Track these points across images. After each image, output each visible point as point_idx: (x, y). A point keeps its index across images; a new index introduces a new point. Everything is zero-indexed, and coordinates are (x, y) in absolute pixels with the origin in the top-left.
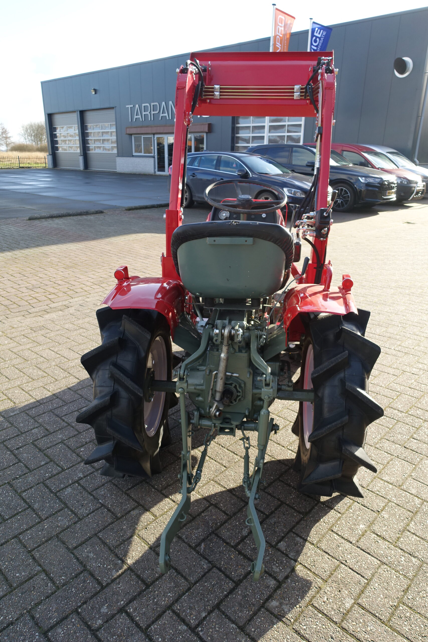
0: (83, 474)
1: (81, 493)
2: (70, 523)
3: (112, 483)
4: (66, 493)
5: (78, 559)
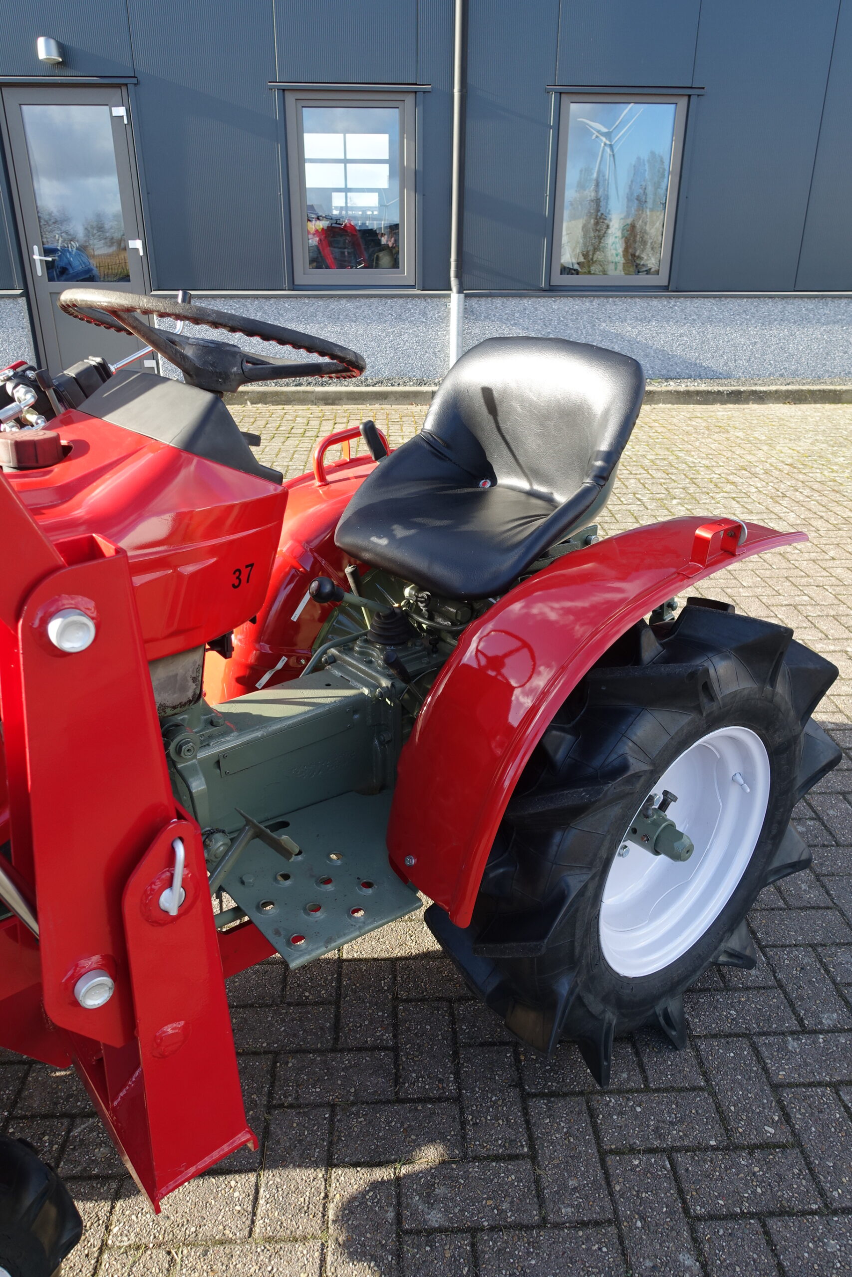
0: (785, 1042)
1: (801, 999)
2: (833, 949)
3: (724, 982)
4: (835, 1015)
5: (828, 893)
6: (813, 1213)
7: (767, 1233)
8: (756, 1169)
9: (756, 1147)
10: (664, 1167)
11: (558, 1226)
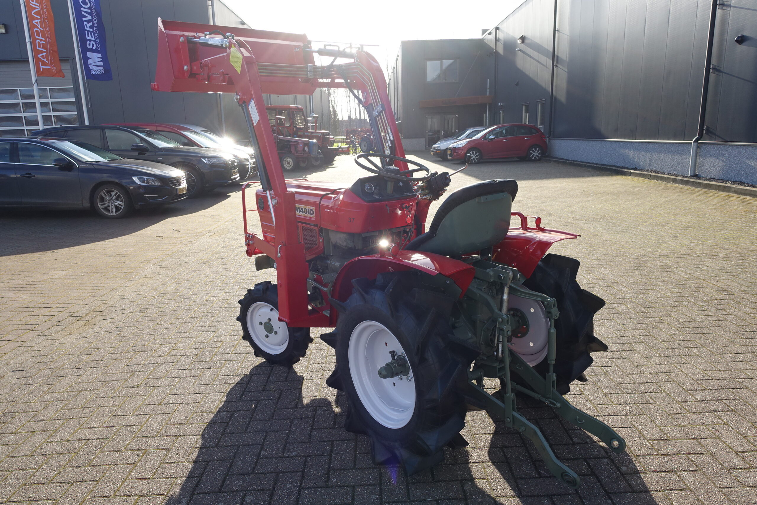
6: (301, 484)
7: (297, 472)
8: (320, 474)
9: (329, 476)
10: (325, 453)
11: (311, 432)
